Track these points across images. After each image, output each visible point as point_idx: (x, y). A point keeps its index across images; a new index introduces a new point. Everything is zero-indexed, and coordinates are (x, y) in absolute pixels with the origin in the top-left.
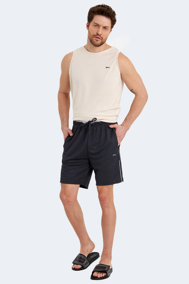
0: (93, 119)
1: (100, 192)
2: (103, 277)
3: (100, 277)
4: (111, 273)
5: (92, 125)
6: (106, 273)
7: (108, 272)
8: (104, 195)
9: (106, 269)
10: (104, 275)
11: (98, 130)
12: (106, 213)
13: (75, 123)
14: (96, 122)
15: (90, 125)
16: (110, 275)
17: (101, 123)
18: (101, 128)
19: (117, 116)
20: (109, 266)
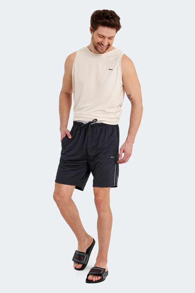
0: (94, 120)
1: (96, 195)
2: (98, 280)
3: (96, 281)
4: (107, 276)
5: (92, 126)
6: (101, 277)
7: (103, 275)
8: (100, 198)
9: (101, 272)
10: (99, 278)
11: (98, 131)
12: (102, 217)
13: (75, 123)
14: (96, 123)
15: (90, 126)
16: (105, 278)
17: (101, 125)
18: (102, 130)
19: (119, 119)
20: (105, 269)
